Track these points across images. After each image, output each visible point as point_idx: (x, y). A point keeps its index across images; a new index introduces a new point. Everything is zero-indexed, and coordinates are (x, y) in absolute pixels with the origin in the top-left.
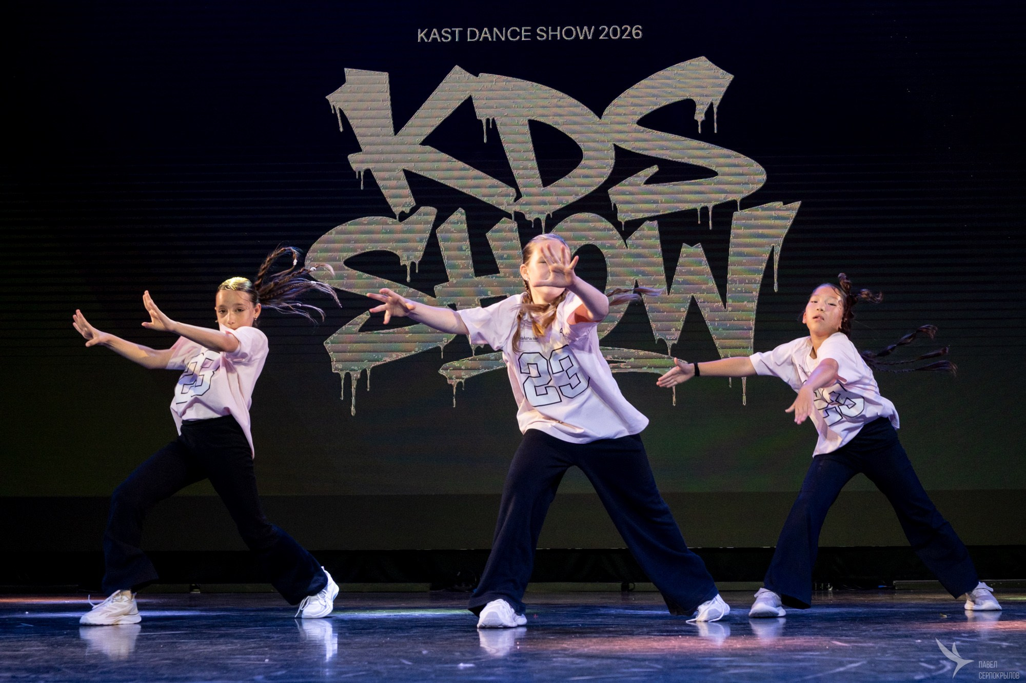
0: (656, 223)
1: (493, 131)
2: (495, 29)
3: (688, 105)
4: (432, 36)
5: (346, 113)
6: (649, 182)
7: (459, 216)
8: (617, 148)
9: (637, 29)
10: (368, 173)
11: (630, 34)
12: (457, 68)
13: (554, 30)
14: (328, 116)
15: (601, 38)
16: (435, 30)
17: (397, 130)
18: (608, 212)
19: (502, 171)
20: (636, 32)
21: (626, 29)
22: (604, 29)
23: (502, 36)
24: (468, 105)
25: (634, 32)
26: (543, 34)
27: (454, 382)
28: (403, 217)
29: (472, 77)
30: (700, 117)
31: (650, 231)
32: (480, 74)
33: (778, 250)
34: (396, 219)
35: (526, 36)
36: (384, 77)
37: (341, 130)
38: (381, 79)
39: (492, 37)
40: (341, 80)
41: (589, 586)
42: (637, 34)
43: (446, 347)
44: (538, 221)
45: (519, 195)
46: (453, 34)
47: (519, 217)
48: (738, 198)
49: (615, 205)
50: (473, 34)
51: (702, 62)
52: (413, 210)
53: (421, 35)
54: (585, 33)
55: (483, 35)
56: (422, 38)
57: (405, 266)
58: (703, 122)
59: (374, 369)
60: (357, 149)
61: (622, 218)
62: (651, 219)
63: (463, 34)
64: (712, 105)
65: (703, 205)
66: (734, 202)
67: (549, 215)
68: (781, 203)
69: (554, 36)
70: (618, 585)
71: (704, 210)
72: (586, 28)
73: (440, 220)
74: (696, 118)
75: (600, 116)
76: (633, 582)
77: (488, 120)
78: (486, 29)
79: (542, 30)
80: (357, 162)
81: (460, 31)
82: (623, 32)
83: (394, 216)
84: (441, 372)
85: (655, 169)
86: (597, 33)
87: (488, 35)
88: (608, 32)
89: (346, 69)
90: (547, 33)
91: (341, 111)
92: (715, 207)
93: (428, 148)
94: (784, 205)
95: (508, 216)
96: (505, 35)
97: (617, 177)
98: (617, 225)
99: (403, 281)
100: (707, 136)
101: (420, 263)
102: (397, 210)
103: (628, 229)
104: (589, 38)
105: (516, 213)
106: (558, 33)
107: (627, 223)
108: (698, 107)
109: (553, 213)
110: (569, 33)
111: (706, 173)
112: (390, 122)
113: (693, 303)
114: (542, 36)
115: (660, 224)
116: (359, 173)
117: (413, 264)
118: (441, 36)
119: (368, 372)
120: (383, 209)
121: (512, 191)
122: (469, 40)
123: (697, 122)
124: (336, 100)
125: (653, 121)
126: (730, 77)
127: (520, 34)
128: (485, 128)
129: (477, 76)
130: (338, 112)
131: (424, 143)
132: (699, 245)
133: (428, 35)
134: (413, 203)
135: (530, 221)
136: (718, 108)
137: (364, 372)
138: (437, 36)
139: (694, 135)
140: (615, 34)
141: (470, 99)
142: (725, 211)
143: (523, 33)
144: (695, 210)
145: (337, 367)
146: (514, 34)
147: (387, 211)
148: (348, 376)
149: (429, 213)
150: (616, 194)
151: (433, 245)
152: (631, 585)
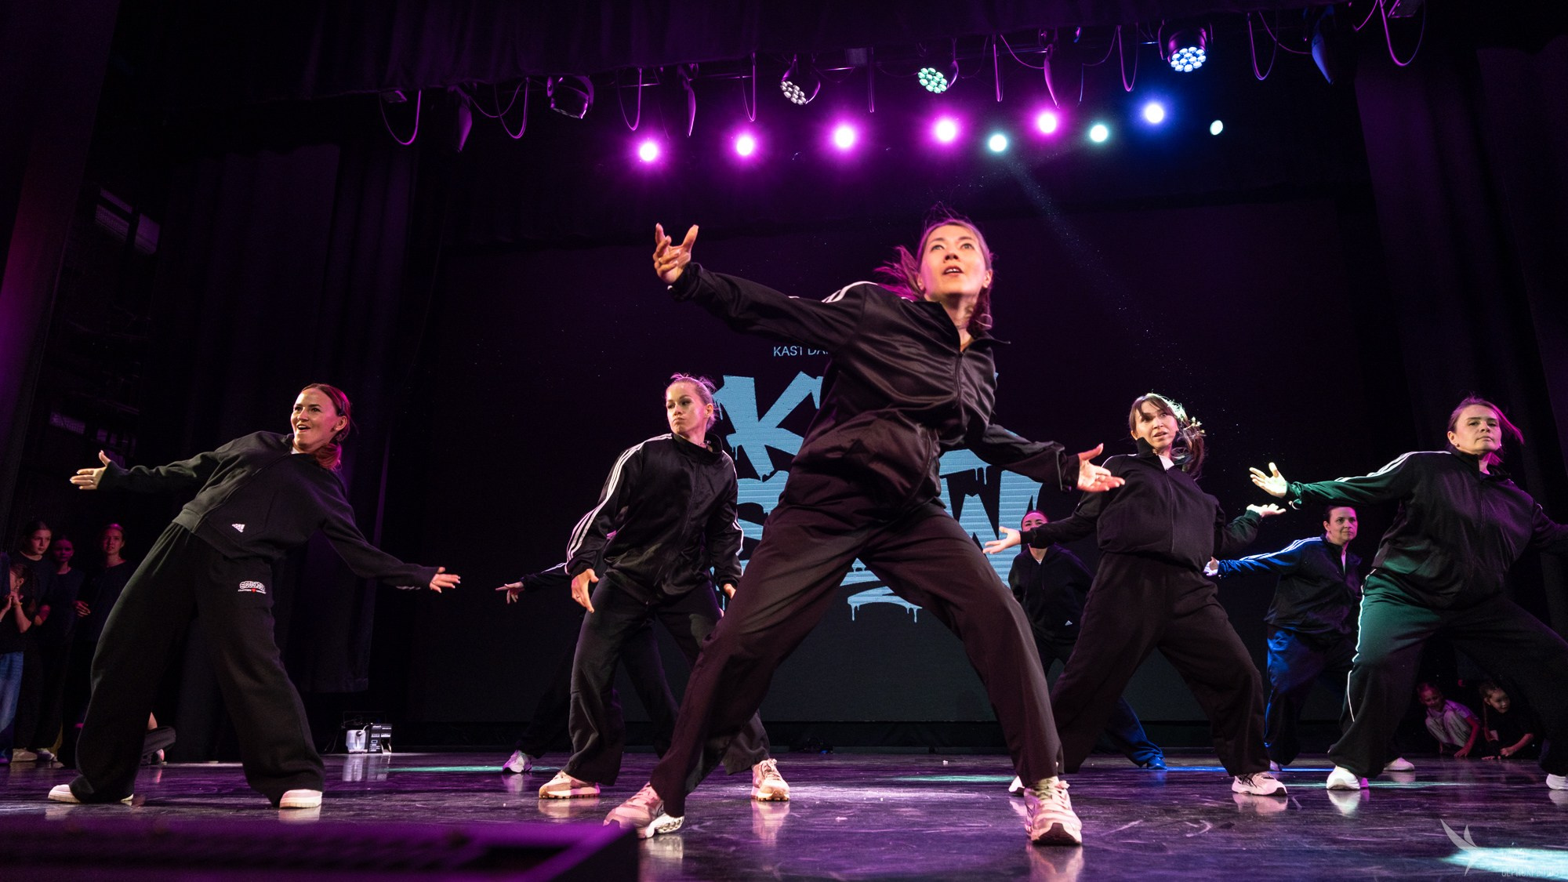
0: (946, 480)
4: (784, 352)
5: (725, 407)
10: (740, 448)
12: (801, 372)
17: (759, 419)
24: (808, 400)
29: (813, 380)
33: (1036, 496)
34: (759, 479)
36: (751, 380)
38: (749, 382)
41: (906, 749)
46: (798, 350)
52: (772, 474)
53: (776, 352)
56: (777, 354)
57: (767, 515)
60: (733, 431)
62: (943, 478)
65: (980, 466)
70: (927, 749)
71: (980, 470)
76: (937, 746)
80: (733, 441)
83: (758, 478)
89: (726, 376)
91: (721, 406)
93: (782, 429)
102: (761, 474)
112: (756, 413)
115: (949, 481)
116: (734, 448)
118: (790, 351)
120: (752, 474)
122: (809, 353)
124: (717, 397)
129: (815, 378)
130: (719, 404)
131: (779, 426)
132: (977, 497)
133: (781, 351)
134: (773, 469)
138: (787, 352)
141: (811, 395)
144: (974, 470)
147: (754, 475)
149: (783, 475)
152: (936, 749)
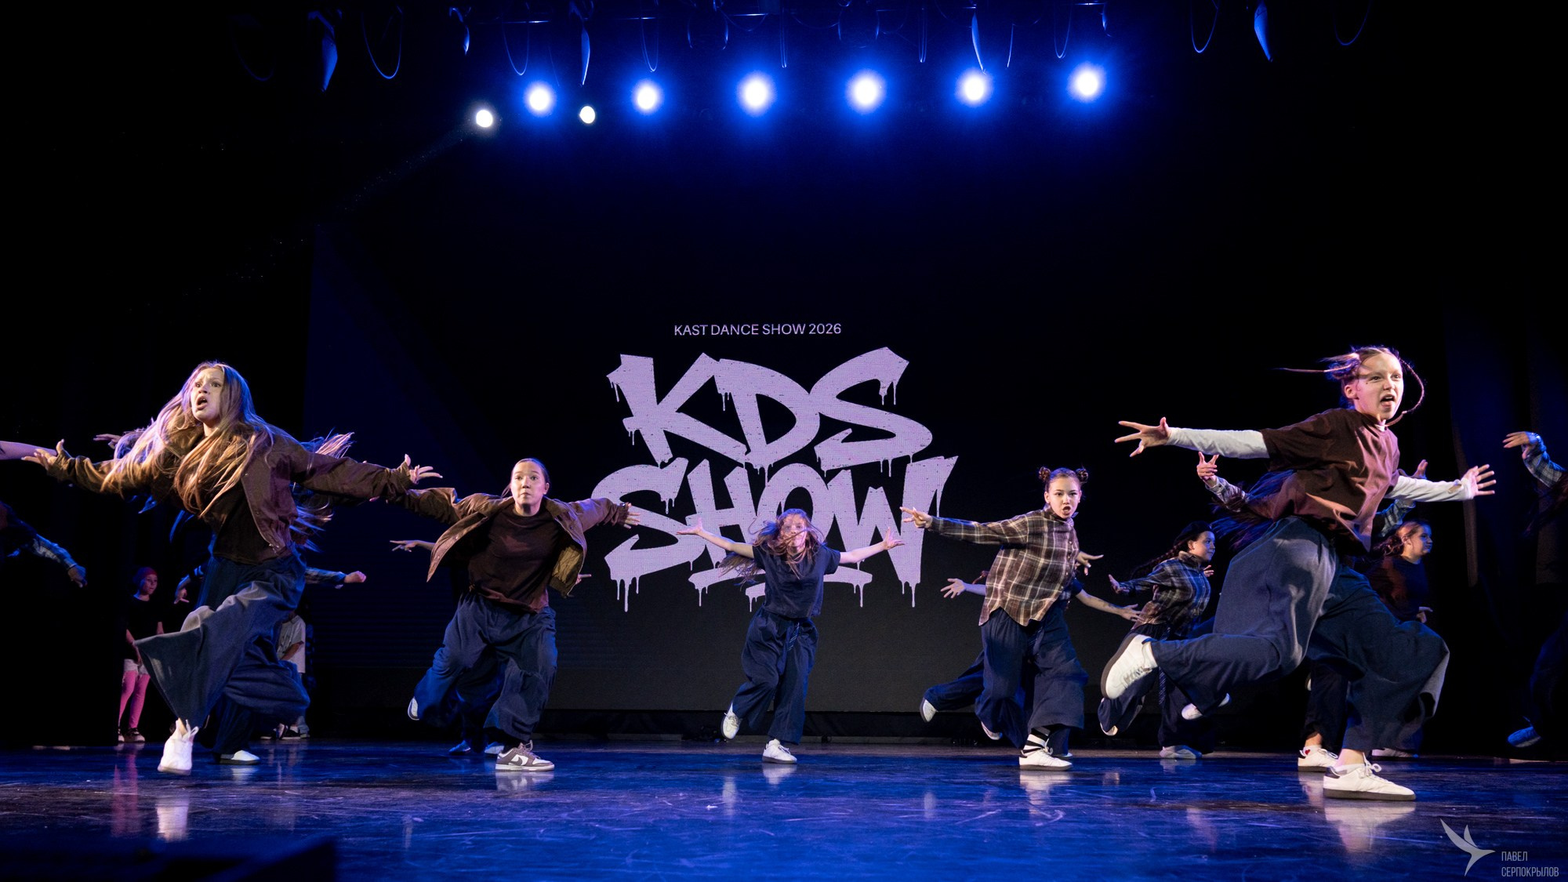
0: (850, 471)
1: (730, 403)
2: (732, 327)
3: (875, 384)
4: (685, 331)
5: (621, 388)
6: (844, 441)
7: (705, 466)
8: (821, 415)
9: (838, 326)
10: (638, 432)
11: (832, 330)
12: (704, 355)
13: (776, 327)
14: (608, 390)
15: (811, 333)
16: (687, 327)
17: (659, 400)
18: (815, 464)
19: (736, 432)
20: (836, 328)
21: (829, 326)
22: (813, 327)
23: (737, 329)
24: (711, 384)
25: (835, 329)
26: (768, 330)
27: (699, 587)
28: (663, 465)
29: (715, 362)
30: (883, 392)
31: (846, 478)
32: (721, 360)
33: (940, 492)
34: (658, 467)
35: (755, 332)
36: (650, 361)
37: (618, 400)
38: (648, 362)
39: (730, 332)
40: (619, 363)
42: (837, 330)
43: (694, 562)
44: (762, 469)
45: (749, 450)
46: (701, 329)
47: (749, 466)
48: (910, 452)
49: (819, 459)
50: (716, 330)
51: (885, 352)
52: (671, 461)
53: (677, 330)
54: (799, 329)
55: (723, 330)
56: (678, 333)
57: (664, 502)
58: (885, 397)
59: (642, 578)
60: (631, 415)
61: (824, 468)
62: (846, 468)
63: (708, 330)
64: (892, 385)
65: (885, 458)
66: (908, 456)
67: (770, 465)
68: (942, 457)
69: (776, 332)
70: (819, 738)
71: (886, 462)
72: (799, 326)
73: (689, 469)
74: (880, 393)
75: (809, 391)
76: (831, 735)
77: (726, 394)
78: (725, 326)
79: (766, 327)
80: (630, 425)
81: (706, 328)
82: (827, 329)
83: (656, 465)
84: (690, 580)
85: (849, 431)
86: (808, 329)
87: (727, 330)
88: (816, 329)
89: (621, 355)
90: (770, 329)
91: (618, 387)
92: (894, 461)
93: (681, 414)
94: (945, 458)
95: (741, 465)
96: (739, 330)
97: (821, 436)
98: (821, 473)
99: (663, 513)
100: (889, 408)
101: (676, 499)
102: (658, 460)
103: (829, 476)
104: (802, 333)
105: (746, 463)
106: (779, 329)
107: (828, 471)
108: (882, 385)
109: (774, 464)
110: (786, 329)
111: (887, 435)
113: (876, 529)
114: (767, 332)
115: (852, 472)
116: (631, 432)
117: (670, 500)
118: (692, 331)
119: (638, 579)
120: (648, 459)
121: (744, 446)
122: (712, 334)
123: (881, 397)
124: (614, 377)
125: (849, 395)
126: (905, 363)
127: (750, 329)
128: (724, 398)
129: (718, 360)
130: (616, 388)
131: (679, 410)
132: (881, 489)
133: (682, 330)
134: (671, 456)
135: (757, 470)
136: (897, 386)
137: (634, 580)
138: (689, 331)
139: (877, 405)
140: (821, 331)
141: (713, 378)
142: (901, 463)
143: (753, 329)
144: (879, 462)
145: (616, 576)
146: (746, 330)
147: (651, 461)
148: (622, 582)
149: (682, 463)
150: (820, 450)
151: (685, 487)
152: (829, 738)
